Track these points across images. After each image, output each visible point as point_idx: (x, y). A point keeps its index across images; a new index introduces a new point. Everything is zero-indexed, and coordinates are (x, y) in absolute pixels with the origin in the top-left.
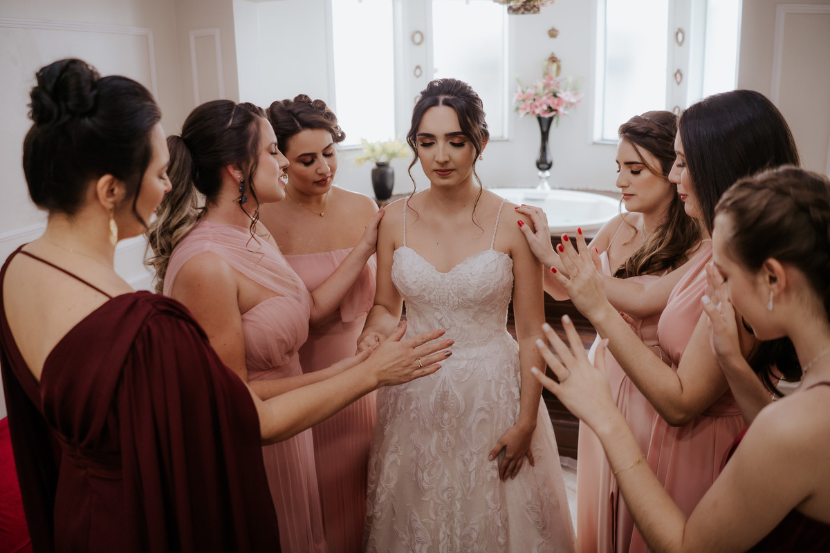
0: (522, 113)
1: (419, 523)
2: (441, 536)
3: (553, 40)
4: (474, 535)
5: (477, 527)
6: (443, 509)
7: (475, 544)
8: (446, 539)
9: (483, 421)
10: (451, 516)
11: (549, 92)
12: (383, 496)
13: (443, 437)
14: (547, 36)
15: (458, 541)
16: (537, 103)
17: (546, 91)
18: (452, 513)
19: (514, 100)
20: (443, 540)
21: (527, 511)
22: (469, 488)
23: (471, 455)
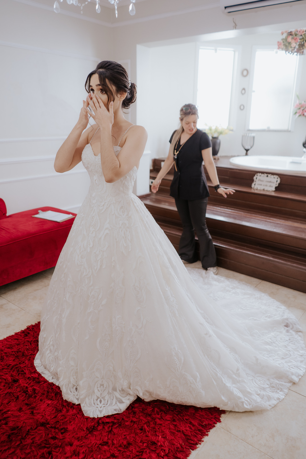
9: (107, 234)
16: (305, 109)
23: (100, 252)
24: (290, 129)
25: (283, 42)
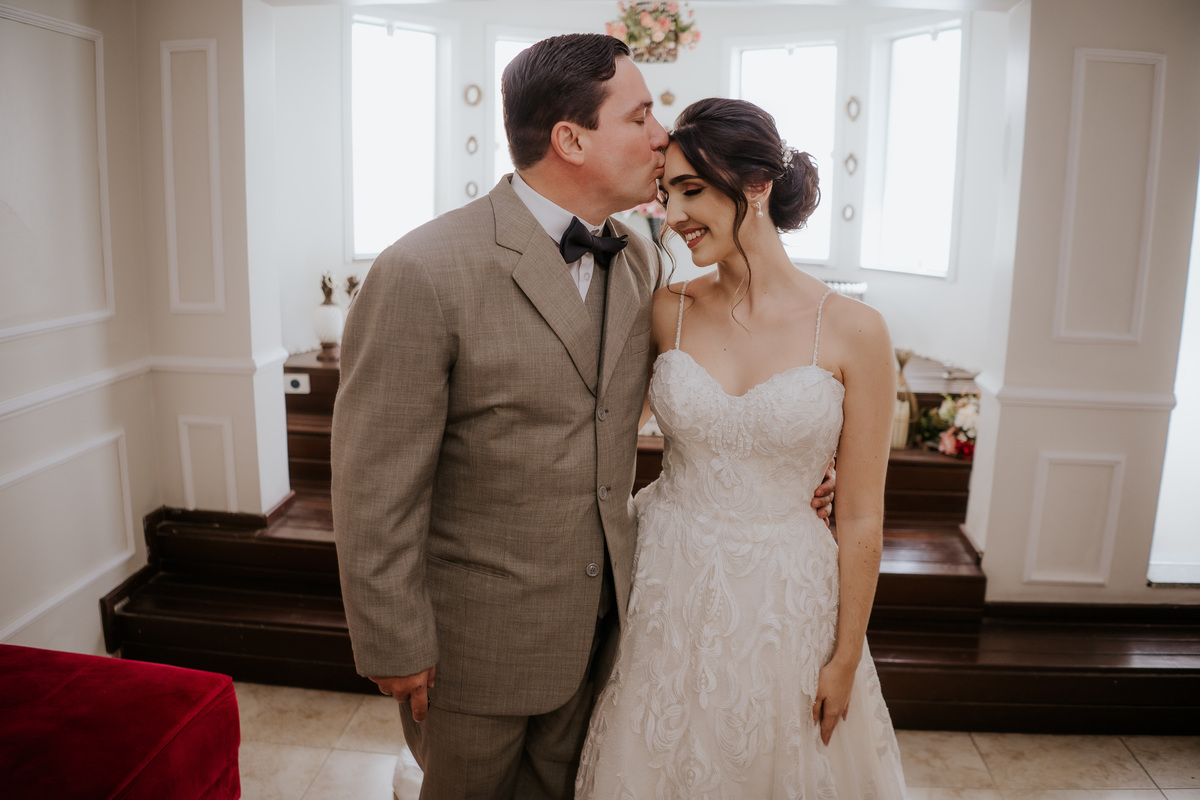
9: (770, 644)
25: (628, 27)
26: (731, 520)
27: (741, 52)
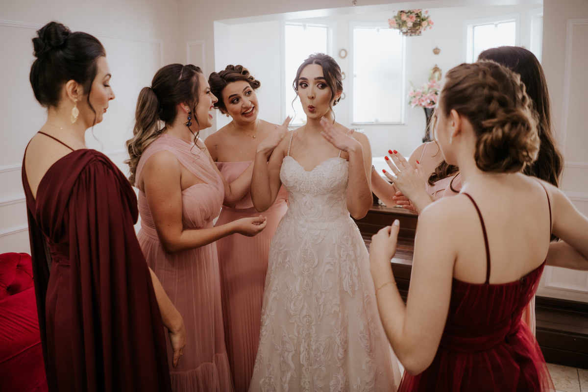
0: (413, 105)
1: (287, 338)
2: (302, 349)
3: (436, 56)
4: (322, 349)
5: (323, 343)
6: (303, 330)
7: (322, 356)
8: (305, 351)
9: (329, 270)
10: (308, 336)
11: (433, 91)
12: (267, 321)
13: (304, 280)
14: (432, 53)
15: (312, 353)
16: (423, 98)
17: (431, 91)
18: (310, 334)
19: (408, 96)
20: (303, 352)
21: (361, 339)
22: (319, 316)
23: (321, 294)
24: (403, 122)
25: (396, 20)
26: (312, 221)
27: (474, 27)
